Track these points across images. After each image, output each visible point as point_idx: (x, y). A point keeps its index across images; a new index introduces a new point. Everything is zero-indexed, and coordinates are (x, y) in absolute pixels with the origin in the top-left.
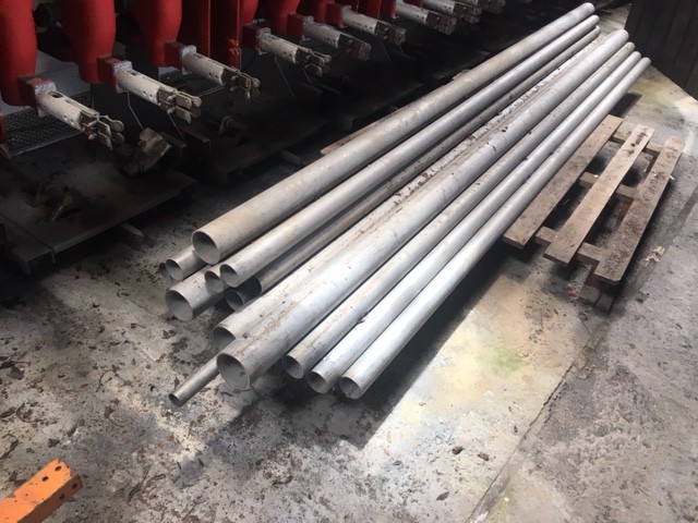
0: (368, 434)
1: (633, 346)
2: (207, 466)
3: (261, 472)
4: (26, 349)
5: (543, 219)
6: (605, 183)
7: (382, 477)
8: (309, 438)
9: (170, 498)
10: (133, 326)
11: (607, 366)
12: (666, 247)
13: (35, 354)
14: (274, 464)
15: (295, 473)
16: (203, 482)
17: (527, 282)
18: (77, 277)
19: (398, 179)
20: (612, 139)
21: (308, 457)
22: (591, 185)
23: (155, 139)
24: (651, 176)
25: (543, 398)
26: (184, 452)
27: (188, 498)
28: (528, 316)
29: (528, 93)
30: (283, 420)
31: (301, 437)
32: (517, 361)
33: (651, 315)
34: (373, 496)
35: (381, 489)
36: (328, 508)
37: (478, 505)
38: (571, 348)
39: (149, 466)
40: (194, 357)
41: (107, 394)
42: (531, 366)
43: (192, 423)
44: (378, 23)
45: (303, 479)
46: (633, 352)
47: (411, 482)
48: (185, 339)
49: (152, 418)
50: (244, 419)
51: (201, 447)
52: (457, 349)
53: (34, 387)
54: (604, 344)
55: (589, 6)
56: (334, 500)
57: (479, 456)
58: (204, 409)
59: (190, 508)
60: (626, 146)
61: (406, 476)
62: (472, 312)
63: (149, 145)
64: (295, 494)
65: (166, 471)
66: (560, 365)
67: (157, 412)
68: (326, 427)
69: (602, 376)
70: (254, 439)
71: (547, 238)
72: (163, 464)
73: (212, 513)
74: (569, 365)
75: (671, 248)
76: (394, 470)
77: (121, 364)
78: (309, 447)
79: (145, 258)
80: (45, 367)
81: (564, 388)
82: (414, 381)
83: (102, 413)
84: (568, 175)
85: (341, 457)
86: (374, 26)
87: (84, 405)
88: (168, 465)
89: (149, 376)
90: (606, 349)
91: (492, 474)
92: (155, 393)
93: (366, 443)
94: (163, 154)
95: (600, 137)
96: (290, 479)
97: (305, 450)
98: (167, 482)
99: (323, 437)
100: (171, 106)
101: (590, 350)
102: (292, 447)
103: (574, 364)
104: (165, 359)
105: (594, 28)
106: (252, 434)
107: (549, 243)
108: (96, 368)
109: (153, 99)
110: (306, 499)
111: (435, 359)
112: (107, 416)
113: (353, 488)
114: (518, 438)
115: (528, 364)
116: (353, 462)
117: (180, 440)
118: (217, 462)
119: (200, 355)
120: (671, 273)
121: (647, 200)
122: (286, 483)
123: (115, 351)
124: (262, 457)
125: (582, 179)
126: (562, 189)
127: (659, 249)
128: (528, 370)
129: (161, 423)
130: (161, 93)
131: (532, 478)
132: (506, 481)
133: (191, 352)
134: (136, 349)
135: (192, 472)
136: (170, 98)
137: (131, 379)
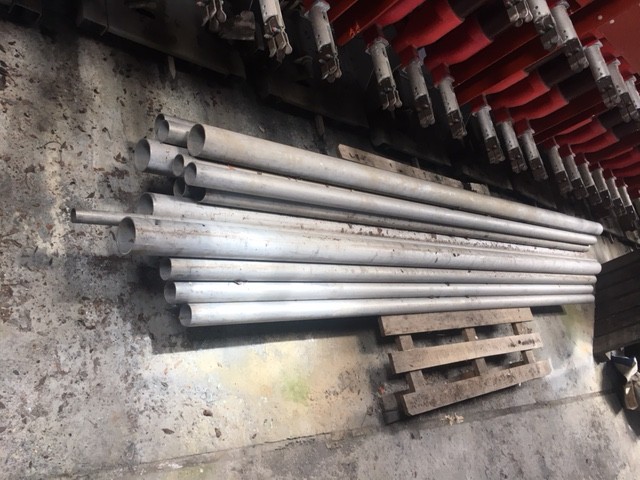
0: (168, 349)
1: (376, 458)
2: (52, 268)
3: (80, 306)
4: (24, 74)
5: (416, 331)
6: (475, 348)
7: (147, 383)
8: (130, 315)
9: (9, 264)
10: (105, 130)
11: (349, 454)
12: (466, 421)
13: (26, 82)
14: (93, 309)
15: (99, 328)
16: (39, 275)
17: (365, 356)
18: (105, 59)
19: (360, 217)
20: (513, 324)
21: (118, 325)
22: (467, 340)
23: (250, 24)
24: (506, 372)
25: (291, 434)
26: (48, 245)
27: (20, 275)
28: (341, 377)
29: (500, 244)
30: (129, 288)
31: (126, 309)
32: (303, 398)
33: (409, 452)
34: (128, 389)
35: (138, 389)
36: (95, 368)
37: (182, 457)
38: (342, 422)
39: (18, 231)
40: (120, 190)
41: (42, 157)
42: (306, 409)
43: (73, 231)
44: (457, 111)
45: (99, 336)
46: (372, 461)
47: (159, 404)
48: (127, 173)
49: (52, 202)
50: (106, 262)
51: (61, 252)
52: (278, 353)
53: (3, 104)
54: (362, 440)
55: (599, 228)
56: (104, 368)
57: (216, 429)
58: (89, 230)
59: (15, 282)
60: (515, 338)
61: (162, 397)
62: (313, 340)
63: (242, 24)
64: (84, 340)
65: (25, 244)
66: (323, 425)
67: (59, 201)
68: (148, 319)
69: (340, 457)
70: (98, 281)
71: (403, 345)
72: (28, 238)
73: (24, 299)
74: (328, 431)
75: (468, 425)
76: (158, 387)
77: (71, 147)
78: (124, 320)
79: (160, 92)
80: (24, 98)
81: (311, 441)
82: (232, 345)
83: (26, 166)
84: (461, 320)
85: (137, 346)
86: (453, 109)
87: (21, 149)
88: (30, 242)
89: (80, 173)
90: (360, 444)
91: (211, 447)
92: (71, 188)
93: (161, 352)
94: (244, 39)
95: (508, 317)
96: (93, 328)
97: (120, 320)
98: (19, 252)
99: (140, 324)
100: (270, 33)
101: (350, 435)
102: (115, 310)
103: (332, 433)
104: (101, 173)
105: (587, 245)
106: (100, 276)
107: (401, 349)
108: (53, 133)
109: (265, 17)
110: (88, 349)
111: (258, 346)
112: (27, 171)
113: (123, 371)
114: (250, 442)
115: (307, 406)
116: (140, 357)
117: (54, 234)
118: (61, 271)
119: (125, 193)
120: (450, 439)
121: (485, 384)
122: (87, 328)
123: (76, 134)
124: (90, 297)
125: (467, 330)
126: (447, 325)
127: (460, 418)
128: (302, 409)
129: (54, 211)
130: (273, 19)
131: (230, 474)
132: (214, 460)
133: (121, 185)
134: (90, 147)
135: (40, 262)
136: (275, 29)
137: (66, 163)
